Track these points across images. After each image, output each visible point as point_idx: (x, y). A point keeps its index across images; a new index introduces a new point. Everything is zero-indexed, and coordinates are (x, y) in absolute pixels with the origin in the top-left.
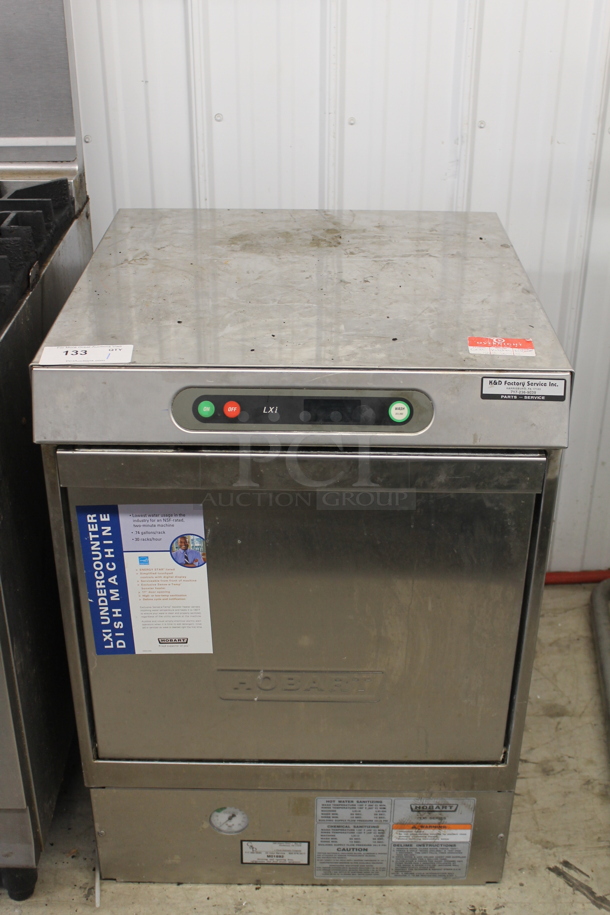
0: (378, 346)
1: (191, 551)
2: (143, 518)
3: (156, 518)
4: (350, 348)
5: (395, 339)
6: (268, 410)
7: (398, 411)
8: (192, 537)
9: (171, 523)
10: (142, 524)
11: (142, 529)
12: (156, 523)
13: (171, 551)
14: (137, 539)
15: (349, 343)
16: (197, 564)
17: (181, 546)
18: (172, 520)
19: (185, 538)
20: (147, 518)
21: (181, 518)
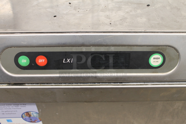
0: (139, 11)
1: (33, 117)
2: (3, 106)
3: (11, 106)
4: (121, 13)
5: (148, 5)
6: (66, 60)
7: (156, 60)
8: (32, 113)
9: (19, 107)
10: (3, 108)
11: (4, 110)
12: (11, 108)
13: (22, 117)
14: (3, 114)
15: (119, 9)
16: (37, 121)
17: (27, 116)
18: (20, 107)
19: (28, 113)
20: (6, 106)
21: (24, 106)
